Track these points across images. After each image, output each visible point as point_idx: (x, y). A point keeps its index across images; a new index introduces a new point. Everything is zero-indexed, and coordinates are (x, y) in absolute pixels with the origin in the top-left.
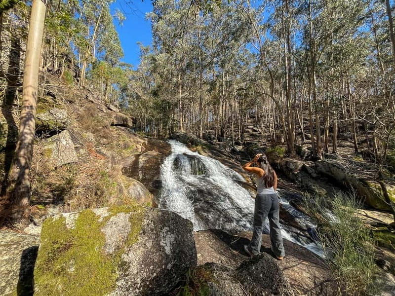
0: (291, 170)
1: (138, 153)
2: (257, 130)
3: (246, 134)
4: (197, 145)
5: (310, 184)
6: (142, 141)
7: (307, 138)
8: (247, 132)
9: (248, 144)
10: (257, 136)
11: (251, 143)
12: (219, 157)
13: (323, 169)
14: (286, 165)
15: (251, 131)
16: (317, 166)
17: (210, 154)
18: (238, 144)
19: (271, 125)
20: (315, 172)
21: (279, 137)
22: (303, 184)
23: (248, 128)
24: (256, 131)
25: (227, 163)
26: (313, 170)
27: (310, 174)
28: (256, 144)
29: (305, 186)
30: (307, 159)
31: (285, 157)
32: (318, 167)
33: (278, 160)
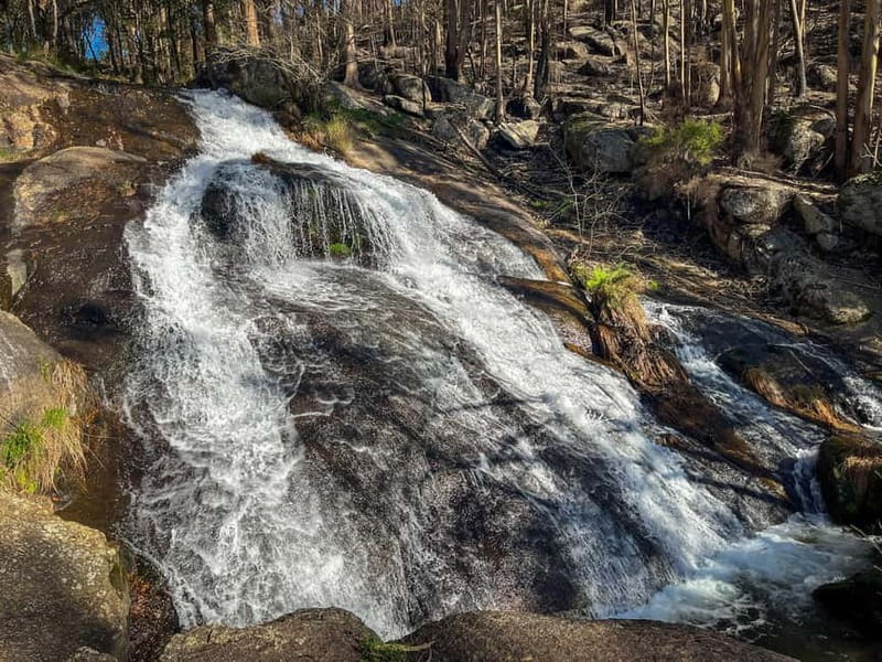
0: (740, 222)
1: (18, 158)
2: (610, 43)
3: (557, 67)
4: (326, 118)
5: (808, 278)
6: (42, 95)
7: (816, 81)
8: (562, 55)
9: (567, 109)
10: (605, 74)
11: (577, 108)
12: (430, 172)
13: (868, 213)
14: (718, 199)
15: (580, 49)
16: (843, 204)
17: (388, 161)
18: (519, 110)
19: (671, 21)
20: (835, 230)
21: (698, 78)
22: (781, 281)
23: (569, 37)
24: (605, 51)
25: (463, 203)
26: (828, 220)
27: (812, 237)
28: (599, 110)
29: (786, 289)
30: (806, 172)
31: (717, 166)
32: (850, 209)
33: (686, 182)
